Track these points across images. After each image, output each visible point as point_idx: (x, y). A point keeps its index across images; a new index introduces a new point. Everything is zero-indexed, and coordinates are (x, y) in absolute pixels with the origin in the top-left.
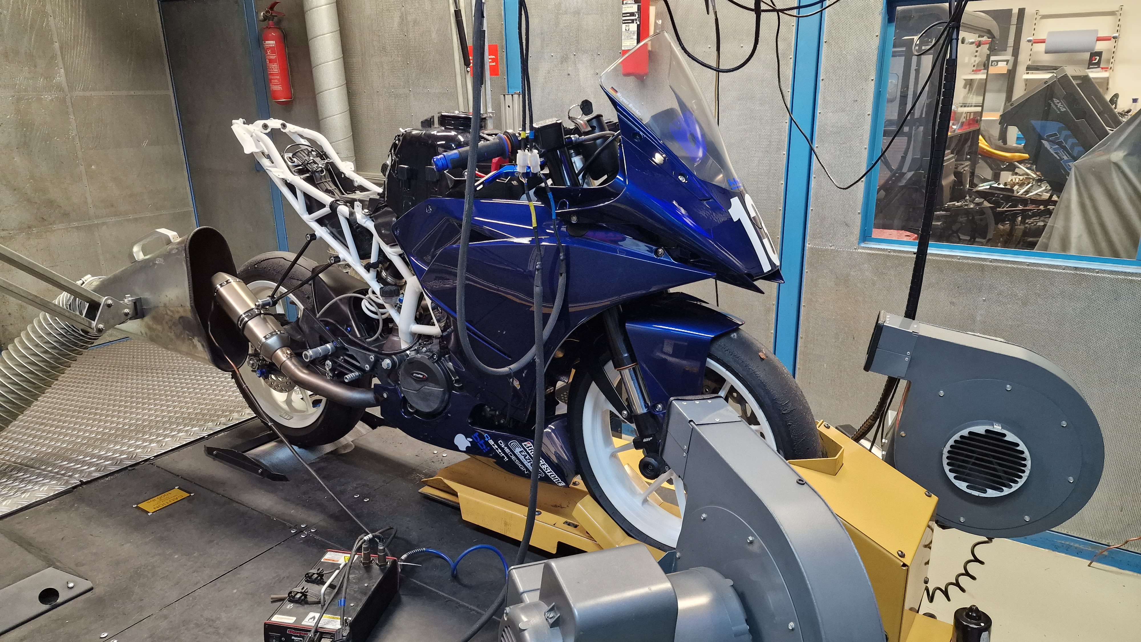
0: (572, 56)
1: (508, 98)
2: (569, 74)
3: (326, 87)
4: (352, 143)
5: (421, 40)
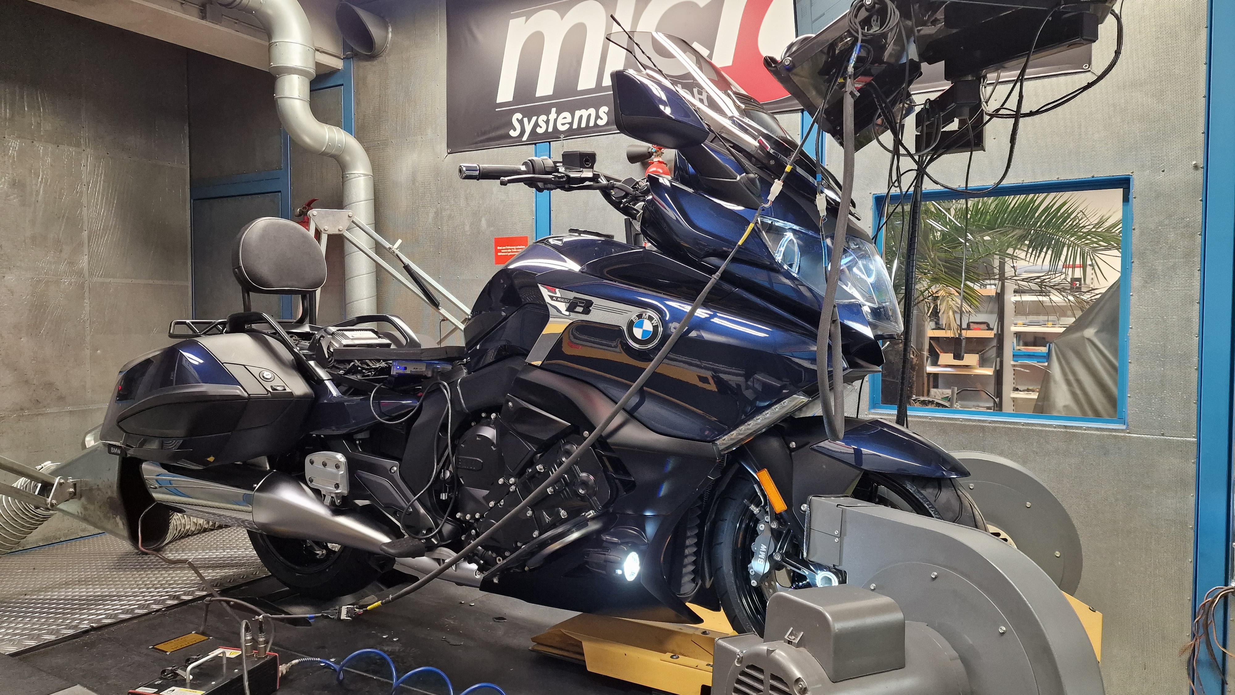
3: (356, 273)
5: (454, 232)
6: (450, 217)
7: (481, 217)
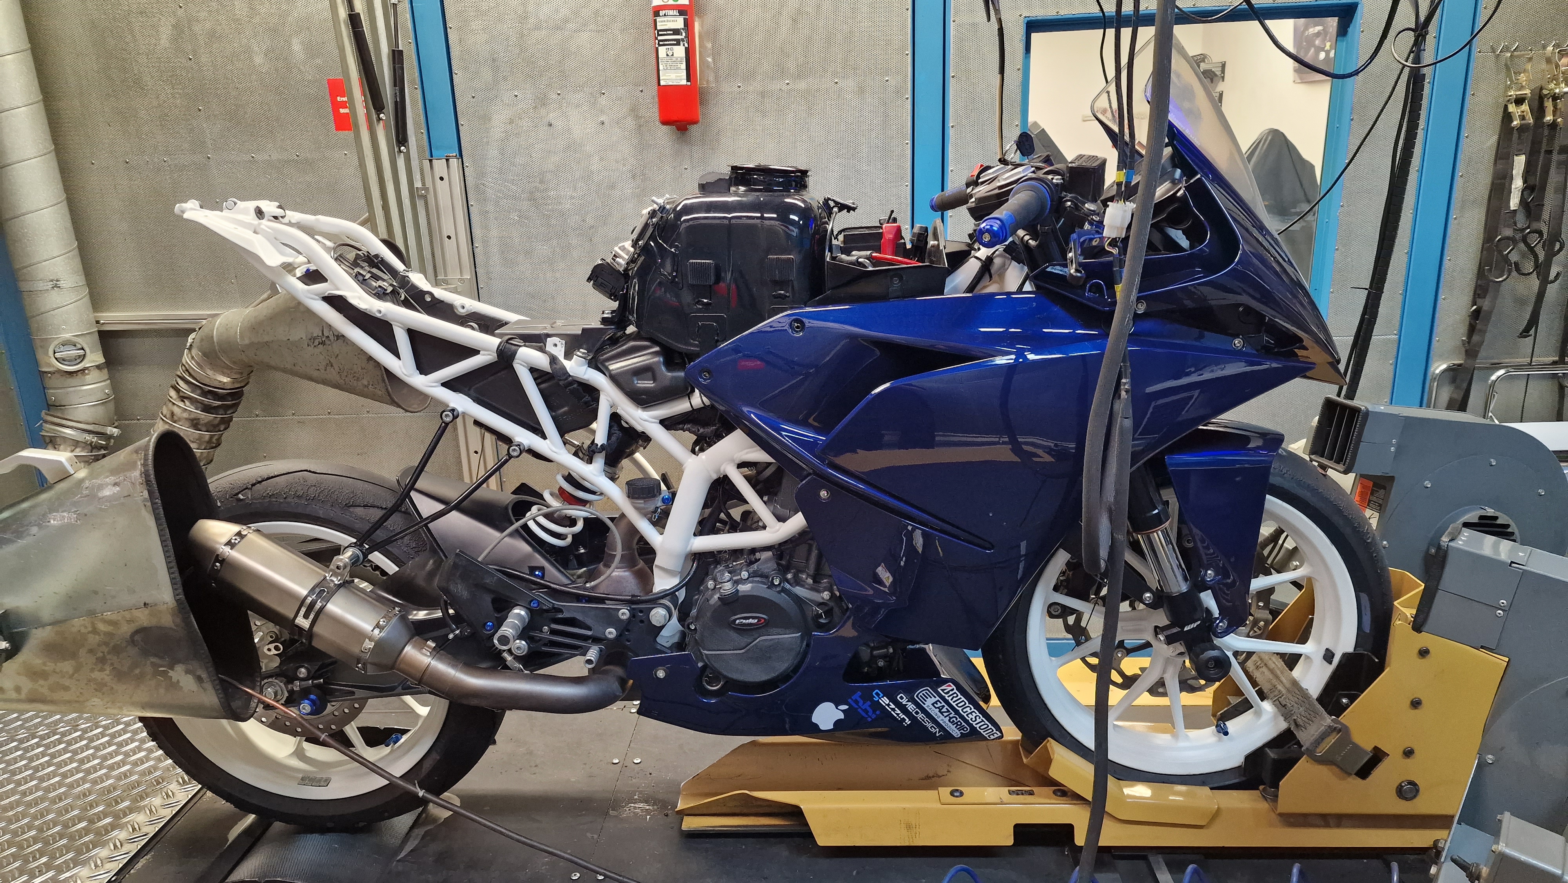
0: (555, 96)
1: (440, 165)
2: (551, 125)
3: (13, 157)
4: (78, 260)
5: (229, 67)
6: (212, 35)
7: (290, 36)
